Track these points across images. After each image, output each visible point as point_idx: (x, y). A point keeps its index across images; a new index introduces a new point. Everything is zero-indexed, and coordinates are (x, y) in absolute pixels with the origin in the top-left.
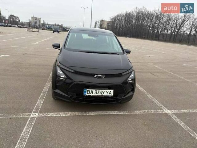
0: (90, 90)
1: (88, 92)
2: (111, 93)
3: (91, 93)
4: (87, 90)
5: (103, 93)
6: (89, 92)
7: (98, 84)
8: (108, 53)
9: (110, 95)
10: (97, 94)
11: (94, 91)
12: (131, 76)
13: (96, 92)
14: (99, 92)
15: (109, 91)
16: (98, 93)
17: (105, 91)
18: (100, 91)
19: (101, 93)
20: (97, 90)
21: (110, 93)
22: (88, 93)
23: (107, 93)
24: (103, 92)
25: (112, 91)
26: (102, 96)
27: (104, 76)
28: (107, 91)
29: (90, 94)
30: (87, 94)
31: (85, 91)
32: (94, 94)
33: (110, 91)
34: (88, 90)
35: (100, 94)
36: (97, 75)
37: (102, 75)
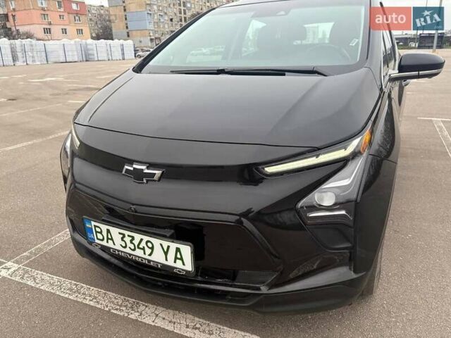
0: (104, 227)
1: (96, 232)
2: (181, 259)
3: (108, 238)
4: (93, 223)
5: (149, 252)
6: (101, 233)
8: (280, 72)
9: (179, 264)
10: (128, 250)
11: (115, 233)
12: (331, 184)
13: (122, 239)
14: (135, 243)
15: (173, 246)
16: (132, 246)
17: (156, 242)
18: (138, 237)
19: (143, 249)
20: (126, 232)
21: (178, 256)
22: (100, 236)
23: (166, 253)
24: (150, 245)
25: (186, 250)
26: (149, 261)
27: (158, 173)
28: (165, 244)
29: (105, 243)
30: (96, 241)
31: (87, 225)
32: (118, 247)
33: (178, 250)
34: (95, 226)
35: (139, 253)
37: (150, 166)
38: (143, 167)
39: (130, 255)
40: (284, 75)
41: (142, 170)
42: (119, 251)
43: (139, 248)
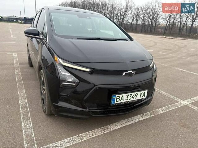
0: (121, 96)
1: (117, 99)
2: (144, 95)
3: (121, 99)
4: (116, 96)
5: (135, 97)
6: (119, 99)
7: (130, 85)
9: (143, 97)
10: (128, 100)
11: (125, 96)
13: (127, 97)
14: (132, 96)
16: (130, 98)
17: (138, 93)
18: (133, 94)
19: (134, 97)
20: (129, 94)
23: (141, 95)
24: (136, 95)
25: (146, 92)
26: (135, 100)
28: (141, 92)
29: (119, 102)
30: (116, 103)
31: (113, 98)
32: (125, 101)
33: (144, 92)
34: (117, 97)
35: (132, 99)
36: (126, 71)
38: (131, 71)
39: (129, 101)
40: (116, 41)
41: (131, 72)
42: (124, 102)
43: (132, 97)
